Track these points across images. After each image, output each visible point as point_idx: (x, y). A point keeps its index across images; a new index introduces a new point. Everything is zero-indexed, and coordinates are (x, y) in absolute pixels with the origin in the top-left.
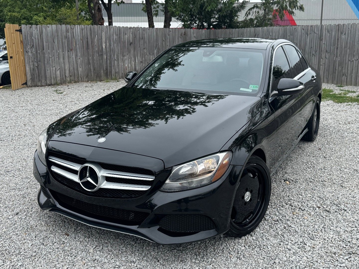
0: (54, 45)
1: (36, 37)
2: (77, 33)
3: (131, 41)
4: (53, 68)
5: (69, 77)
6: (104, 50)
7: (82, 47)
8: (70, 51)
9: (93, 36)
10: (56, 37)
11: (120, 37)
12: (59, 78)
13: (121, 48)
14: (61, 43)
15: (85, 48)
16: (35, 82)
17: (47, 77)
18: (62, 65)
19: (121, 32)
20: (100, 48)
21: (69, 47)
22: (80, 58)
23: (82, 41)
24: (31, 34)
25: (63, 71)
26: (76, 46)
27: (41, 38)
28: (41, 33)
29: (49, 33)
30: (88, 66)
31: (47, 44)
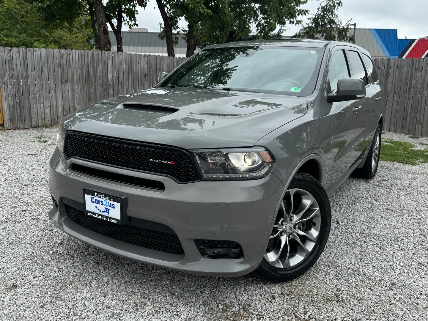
0: (43, 75)
1: (18, 63)
2: (74, 60)
3: (146, 72)
4: (40, 105)
5: (63, 116)
6: (110, 83)
7: (81, 79)
8: (64, 83)
9: (95, 64)
10: (46, 65)
11: (131, 67)
12: (48, 118)
13: (132, 81)
14: (52, 73)
15: (84, 79)
16: (16, 123)
17: (32, 116)
19: (132, 60)
20: (105, 80)
21: (63, 78)
22: (78, 93)
23: (80, 71)
24: (10, 59)
25: (54, 108)
26: (72, 77)
27: (25, 65)
28: (24, 59)
29: (36, 59)
30: (89, 103)
31: (33, 73)
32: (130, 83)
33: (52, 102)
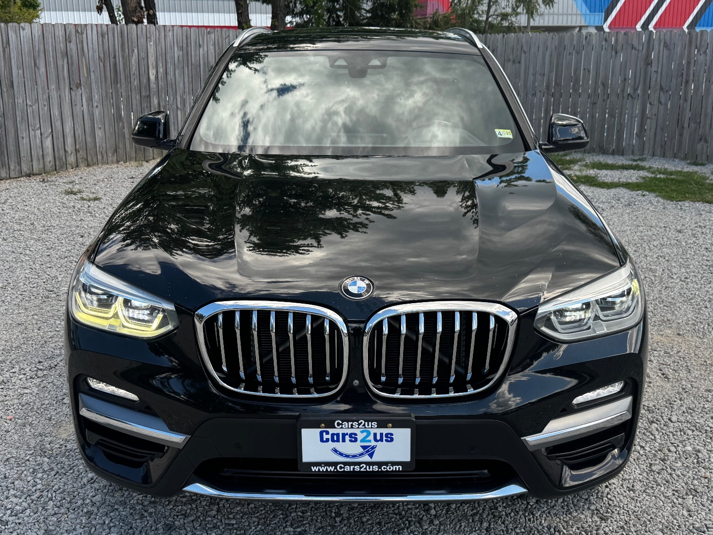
0: (38, 75)
2: (90, 44)
4: (35, 133)
5: (74, 152)
6: (153, 86)
7: (103, 79)
8: (73, 87)
9: (127, 51)
10: (42, 55)
11: (187, 53)
12: (49, 158)
13: (190, 79)
14: (53, 70)
15: (109, 80)
17: (22, 155)
18: (57, 125)
19: (189, 41)
20: (145, 81)
21: (73, 79)
22: (99, 106)
23: (102, 64)
25: (58, 138)
26: (88, 76)
27: (6, 56)
28: (5, 45)
29: (24, 45)
30: (118, 126)
31: (21, 72)
32: (186, 85)
33: (55, 125)
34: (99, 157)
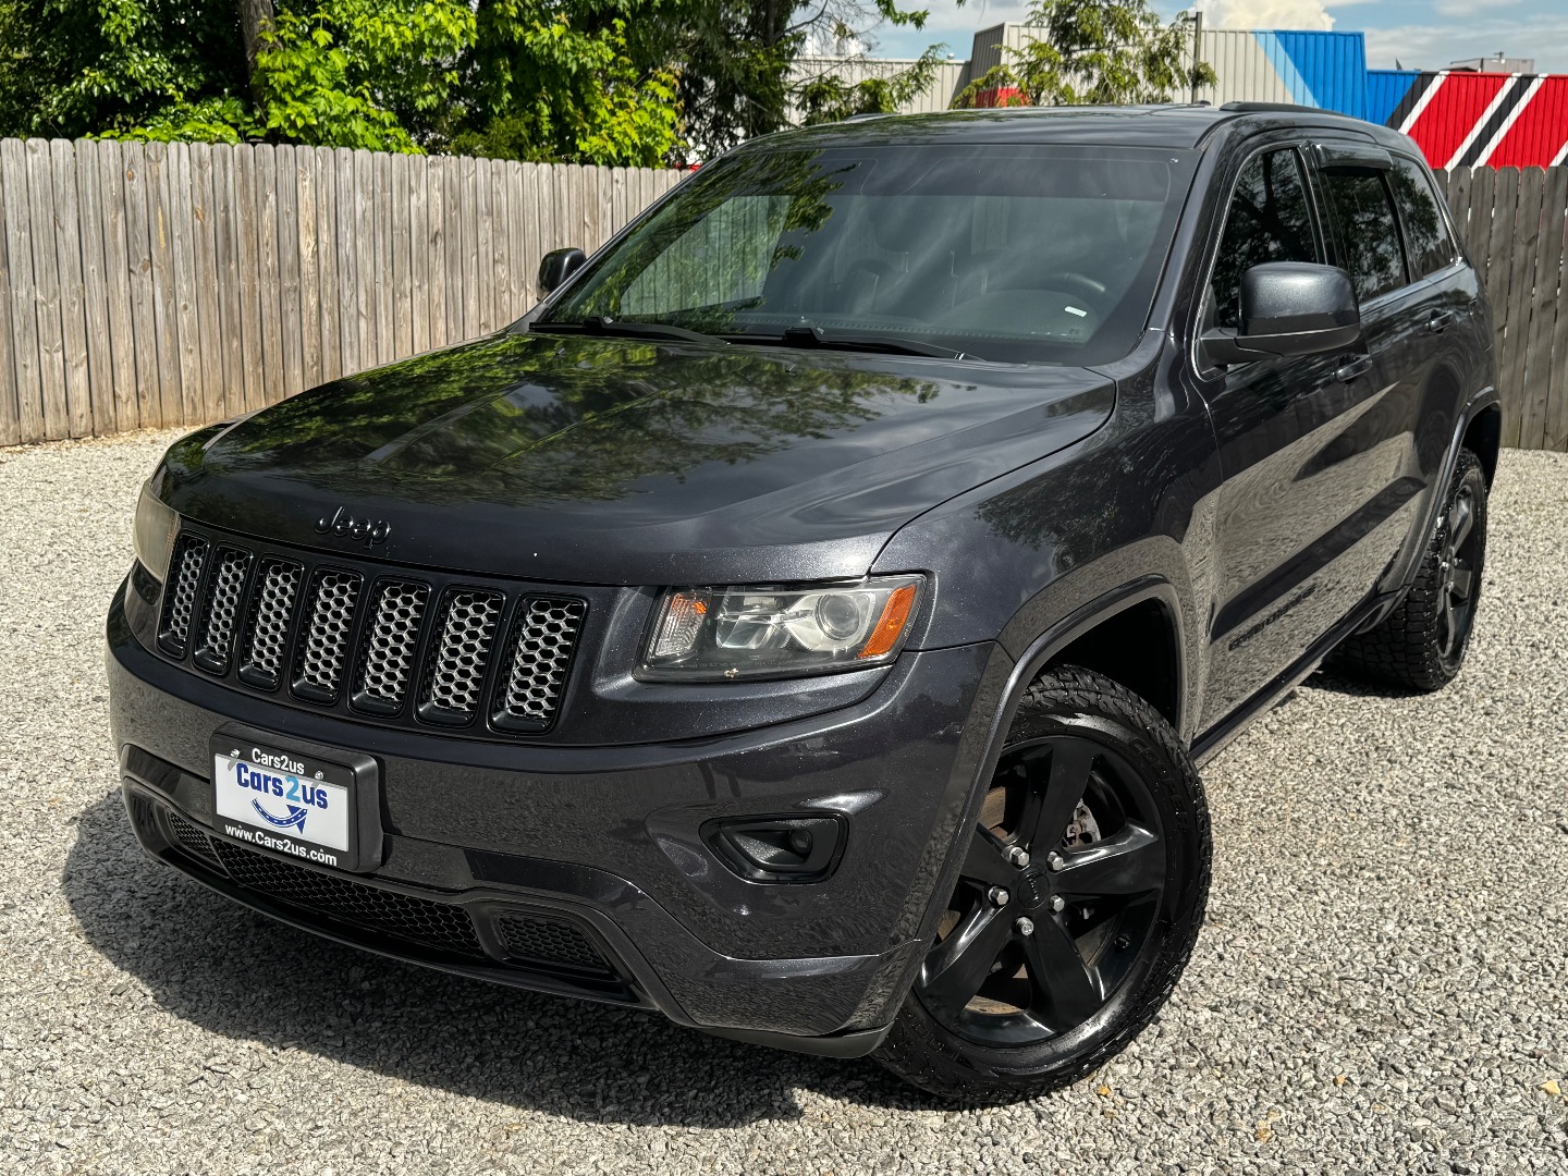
0: (60, 242)
2: (174, 183)
4: (52, 357)
5: (134, 398)
6: (308, 266)
7: (200, 255)
8: (137, 268)
9: (253, 197)
10: (71, 203)
11: (384, 204)
12: (80, 408)
13: (389, 257)
14: (93, 233)
15: (212, 255)
17: (23, 401)
18: (99, 342)
19: (386, 180)
20: (289, 258)
21: (135, 252)
22: (190, 307)
23: (198, 223)
25: (101, 369)
26: (167, 247)
29: (34, 180)
30: (230, 345)
31: (24, 234)
32: (380, 269)
33: (94, 344)
34: (188, 410)
